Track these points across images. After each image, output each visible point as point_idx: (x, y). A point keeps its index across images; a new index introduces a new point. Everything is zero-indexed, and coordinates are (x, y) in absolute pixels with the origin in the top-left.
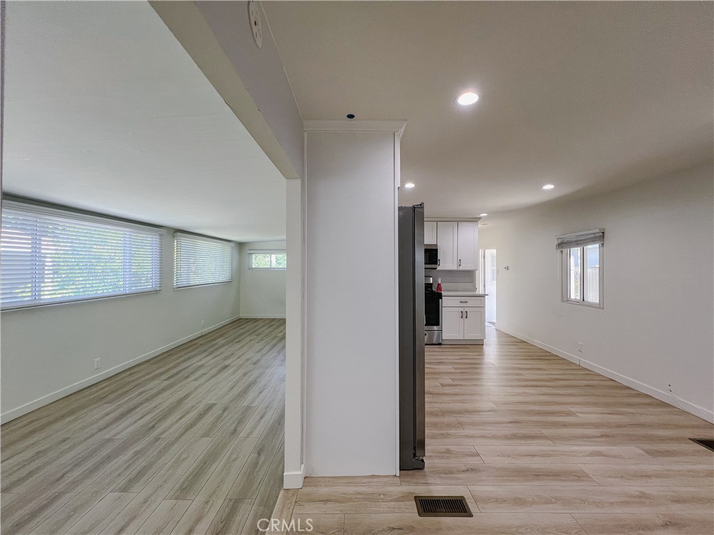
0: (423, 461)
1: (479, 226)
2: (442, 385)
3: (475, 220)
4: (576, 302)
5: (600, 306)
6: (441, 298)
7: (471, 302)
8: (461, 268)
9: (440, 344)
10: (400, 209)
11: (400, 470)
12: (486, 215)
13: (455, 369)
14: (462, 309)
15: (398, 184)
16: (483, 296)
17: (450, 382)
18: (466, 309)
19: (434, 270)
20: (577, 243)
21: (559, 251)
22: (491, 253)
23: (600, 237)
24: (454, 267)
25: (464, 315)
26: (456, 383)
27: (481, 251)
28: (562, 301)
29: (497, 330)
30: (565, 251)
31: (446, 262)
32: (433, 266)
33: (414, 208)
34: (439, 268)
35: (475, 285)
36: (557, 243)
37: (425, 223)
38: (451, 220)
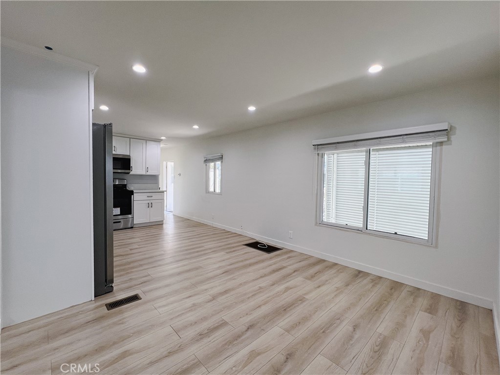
0: (112, 286)
1: (161, 146)
2: (131, 250)
3: (158, 141)
4: (212, 193)
5: (220, 194)
6: (133, 194)
7: (155, 196)
8: (148, 173)
9: (132, 228)
10: (94, 124)
11: (95, 297)
12: (165, 138)
13: (141, 239)
14: (148, 202)
15: (92, 107)
16: (163, 192)
17: (138, 247)
18: (151, 201)
19: (128, 175)
20: (213, 160)
21: (205, 164)
22: (171, 165)
23: (221, 158)
24: (144, 173)
25: (150, 205)
26: (140, 246)
27: (164, 163)
28: (206, 193)
29: (174, 215)
30: (207, 164)
31: (137, 168)
32: (127, 171)
33: (105, 126)
34: (131, 173)
35: (158, 186)
36: (204, 160)
37: (113, 137)
38: (139, 138)
